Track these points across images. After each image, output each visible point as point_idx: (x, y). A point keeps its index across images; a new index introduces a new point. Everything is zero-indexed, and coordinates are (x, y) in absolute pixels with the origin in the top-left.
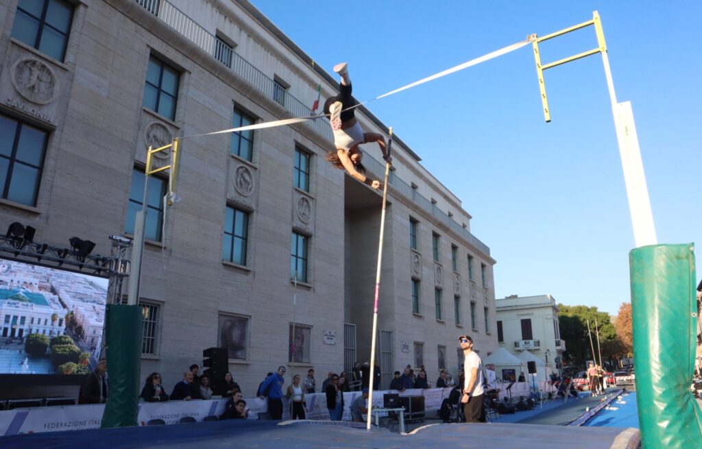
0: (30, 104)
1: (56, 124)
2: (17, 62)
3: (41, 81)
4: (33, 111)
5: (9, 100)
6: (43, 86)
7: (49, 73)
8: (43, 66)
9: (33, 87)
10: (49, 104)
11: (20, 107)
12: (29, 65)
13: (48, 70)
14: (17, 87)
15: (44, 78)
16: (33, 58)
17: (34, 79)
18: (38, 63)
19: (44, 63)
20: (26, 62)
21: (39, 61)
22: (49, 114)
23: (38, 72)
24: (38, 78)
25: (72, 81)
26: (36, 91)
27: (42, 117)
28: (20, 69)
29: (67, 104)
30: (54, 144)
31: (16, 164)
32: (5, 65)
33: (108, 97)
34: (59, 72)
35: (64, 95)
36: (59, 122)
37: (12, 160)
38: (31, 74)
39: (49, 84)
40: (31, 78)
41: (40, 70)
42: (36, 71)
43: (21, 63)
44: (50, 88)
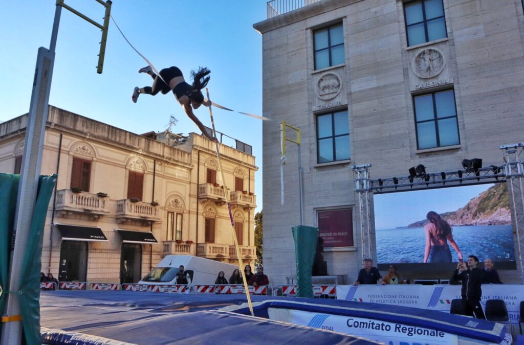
0: (430, 80)
1: (452, 82)
2: (414, 59)
3: (433, 60)
4: (433, 83)
5: (417, 86)
6: (435, 63)
7: (435, 51)
8: (430, 50)
9: (429, 68)
10: (442, 71)
11: (424, 86)
12: (422, 56)
13: (434, 50)
14: (418, 75)
15: (434, 57)
16: (421, 50)
17: (427, 62)
18: (426, 51)
19: (429, 48)
20: (419, 55)
21: (425, 49)
22: (445, 78)
23: (429, 56)
24: (430, 60)
25: (454, 45)
26: (431, 69)
27: (440, 83)
28: (418, 62)
29: (456, 63)
30: (456, 95)
31: (439, 121)
32: (408, 66)
33: (486, 36)
34: (442, 46)
35: (451, 59)
36: (454, 79)
37: (436, 119)
38: (425, 61)
39: (438, 59)
40: (425, 63)
41: (429, 54)
42: (427, 57)
43: (416, 58)
44: (440, 60)
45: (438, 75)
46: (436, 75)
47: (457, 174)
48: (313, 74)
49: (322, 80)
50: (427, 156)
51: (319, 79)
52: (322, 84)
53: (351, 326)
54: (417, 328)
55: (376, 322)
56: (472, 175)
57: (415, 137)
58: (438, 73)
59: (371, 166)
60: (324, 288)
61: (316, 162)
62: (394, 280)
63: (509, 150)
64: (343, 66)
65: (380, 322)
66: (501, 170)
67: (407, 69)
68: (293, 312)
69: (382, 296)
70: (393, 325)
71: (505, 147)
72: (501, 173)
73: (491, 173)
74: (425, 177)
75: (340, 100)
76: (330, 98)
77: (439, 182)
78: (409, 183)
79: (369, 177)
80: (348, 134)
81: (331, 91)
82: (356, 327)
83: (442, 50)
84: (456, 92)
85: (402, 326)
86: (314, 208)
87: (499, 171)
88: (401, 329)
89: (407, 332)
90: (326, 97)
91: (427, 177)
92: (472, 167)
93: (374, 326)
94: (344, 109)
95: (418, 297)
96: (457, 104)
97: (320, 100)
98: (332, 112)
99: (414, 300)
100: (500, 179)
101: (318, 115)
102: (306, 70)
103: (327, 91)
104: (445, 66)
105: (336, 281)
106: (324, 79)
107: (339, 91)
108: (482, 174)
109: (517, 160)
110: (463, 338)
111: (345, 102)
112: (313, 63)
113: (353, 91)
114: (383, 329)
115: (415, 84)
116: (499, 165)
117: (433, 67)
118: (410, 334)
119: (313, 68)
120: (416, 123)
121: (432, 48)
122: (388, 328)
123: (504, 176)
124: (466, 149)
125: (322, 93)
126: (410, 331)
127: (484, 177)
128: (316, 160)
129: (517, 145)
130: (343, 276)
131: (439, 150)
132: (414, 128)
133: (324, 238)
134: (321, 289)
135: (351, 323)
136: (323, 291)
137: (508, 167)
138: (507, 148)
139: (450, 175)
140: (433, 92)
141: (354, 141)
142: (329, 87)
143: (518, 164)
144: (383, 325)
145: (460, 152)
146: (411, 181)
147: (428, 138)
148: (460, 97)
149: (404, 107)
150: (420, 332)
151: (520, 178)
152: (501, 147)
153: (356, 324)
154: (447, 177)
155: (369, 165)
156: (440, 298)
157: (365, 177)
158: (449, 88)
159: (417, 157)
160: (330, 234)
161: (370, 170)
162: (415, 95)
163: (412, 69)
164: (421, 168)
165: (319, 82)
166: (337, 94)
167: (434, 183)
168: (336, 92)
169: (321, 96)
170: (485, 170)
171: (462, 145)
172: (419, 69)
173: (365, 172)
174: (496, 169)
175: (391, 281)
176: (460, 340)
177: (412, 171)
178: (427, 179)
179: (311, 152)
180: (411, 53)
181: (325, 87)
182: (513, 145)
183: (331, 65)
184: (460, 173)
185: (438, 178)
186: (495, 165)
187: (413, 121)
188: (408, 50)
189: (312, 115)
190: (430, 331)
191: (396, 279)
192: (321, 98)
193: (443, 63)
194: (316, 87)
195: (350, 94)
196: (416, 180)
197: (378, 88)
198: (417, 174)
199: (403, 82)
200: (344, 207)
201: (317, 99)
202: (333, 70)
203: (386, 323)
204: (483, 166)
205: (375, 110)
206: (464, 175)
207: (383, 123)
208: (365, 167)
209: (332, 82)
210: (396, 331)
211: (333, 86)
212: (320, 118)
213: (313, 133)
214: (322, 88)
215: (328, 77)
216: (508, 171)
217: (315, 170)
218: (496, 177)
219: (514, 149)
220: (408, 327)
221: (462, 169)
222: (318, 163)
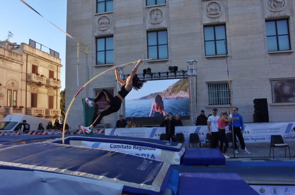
0: (156, 25)
1: (166, 27)
2: (149, 13)
3: (158, 15)
4: (157, 26)
5: (149, 27)
6: (159, 16)
7: (160, 10)
9: (156, 18)
10: (162, 21)
11: (153, 27)
12: (153, 12)
13: (159, 9)
14: (150, 22)
15: (159, 13)
16: (153, 9)
17: (155, 15)
18: (155, 10)
19: (157, 8)
20: (152, 11)
21: (155, 8)
22: (163, 25)
23: (156, 12)
25: (169, 8)
26: (157, 19)
27: (161, 27)
28: (150, 14)
29: (169, 17)
30: (168, 34)
31: (159, 46)
32: (146, 16)
33: (184, 5)
34: (163, 8)
35: (167, 15)
36: (167, 25)
37: (158, 45)
38: (154, 14)
39: (161, 14)
40: (154, 16)
41: (157, 11)
42: (155, 13)
43: (150, 13)
44: (161, 15)
45: (160, 23)
46: (159, 22)
47: (166, 74)
48: (95, 15)
49: (100, 19)
50: (153, 63)
51: (99, 18)
52: (101, 21)
53: (112, 147)
54: (143, 147)
55: (124, 145)
56: (173, 74)
57: (147, 53)
58: (160, 21)
59: (124, 67)
60: (99, 130)
61: (95, 64)
62: (133, 125)
63: (190, 63)
64: (112, 13)
65: (126, 145)
66: (186, 72)
67: (145, 17)
68: (83, 142)
69: (127, 134)
70: (132, 146)
71: (188, 61)
72: (186, 74)
73: (182, 74)
74: (151, 74)
75: (109, 31)
76: (104, 29)
77: (157, 77)
78: (143, 77)
79: (123, 73)
80: (113, 50)
81: (105, 26)
82: (115, 148)
83: (163, 10)
84: (168, 32)
85: (137, 146)
86: (94, 89)
87: (185, 73)
88: (136, 148)
89: (139, 149)
90: (102, 29)
91: (152, 74)
92: (173, 70)
93: (124, 147)
94: (111, 36)
95: (145, 133)
96: (168, 38)
97: (99, 31)
98: (105, 37)
99: (143, 135)
100: (185, 77)
101: (97, 38)
102: (92, 13)
103: (103, 25)
104: (164, 18)
105: (105, 127)
106: (101, 18)
107: (109, 26)
108: (177, 74)
109: (193, 68)
110: (164, 150)
111: (112, 32)
112: (96, 8)
113: (117, 26)
114: (127, 148)
115: (149, 26)
116: (185, 70)
117: (158, 18)
118: (140, 150)
119: (96, 12)
120: (148, 46)
121: (158, 8)
122: (130, 147)
123: (187, 75)
124: (171, 61)
125: (100, 26)
126: (140, 149)
127: (178, 76)
128: (95, 62)
129: (194, 61)
130: (108, 124)
131: (158, 61)
132: (146, 49)
133: (98, 105)
134: (97, 131)
135: (112, 146)
136: (98, 131)
137: (189, 71)
138: (189, 62)
139: (162, 74)
140: (157, 31)
141: (116, 54)
142: (104, 23)
143: (194, 70)
144: (127, 146)
145: (168, 63)
146: (144, 76)
147: (153, 54)
148: (170, 35)
149: (142, 38)
150: (145, 148)
151: (194, 77)
152: (187, 61)
153: (115, 146)
154: (161, 75)
155: (123, 67)
156: (155, 134)
157: (121, 73)
158: (165, 30)
159: (148, 64)
160: (102, 103)
161: (124, 69)
162: (148, 32)
163: (147, 18)
164: (149, 70)
165: (99, 20)
166: (108, 28)
167: (155, 77)
168: (108, 27)
169: (99, 28)
170: (179, 72)
171: (169, 59)
172: (151, 19)
173: (121, 70)
174: (184, 72)
175: (132, 126)
176: (163, 151)
177: (145, 71)
178: (152, 75)
179: (92, 58)
180: (148, 9)
181: (102, 23)
182: (192, 61)
183: (105, 11)
184: (167, 73)
185: (157, 75)
186: (183, 70)
187: (146, 45)
188: (146, 8)
189: (94, 38)
190: (149, 148)
191: (135, 125)
192: (100, 29)
193: (163, 16)
194: (97, 22)
195: (115, 28)
196: (146, 76)
197: (130, 26)
198: (147, 73)
199: (143, 24)
200: (110, 88)
201: (97, 30)
202: (106, 14)
203: (129, 145)
204: (178, 70)
205: (127, 38)
206: (169, 74)
207: (132, 45)
208: (121, 68)
209: (106, 21)
210: (134, 149)
211: (106, 23)
212: (98, 40)
213: (94, 48)
214: (100, 24)
215: (104, 18)
216: (189, 73)
217: (95, 68)
218: (184, 76)
219: (192, 63)
220: (139, 147)
221: (169, 71)
222: (96, 64)
